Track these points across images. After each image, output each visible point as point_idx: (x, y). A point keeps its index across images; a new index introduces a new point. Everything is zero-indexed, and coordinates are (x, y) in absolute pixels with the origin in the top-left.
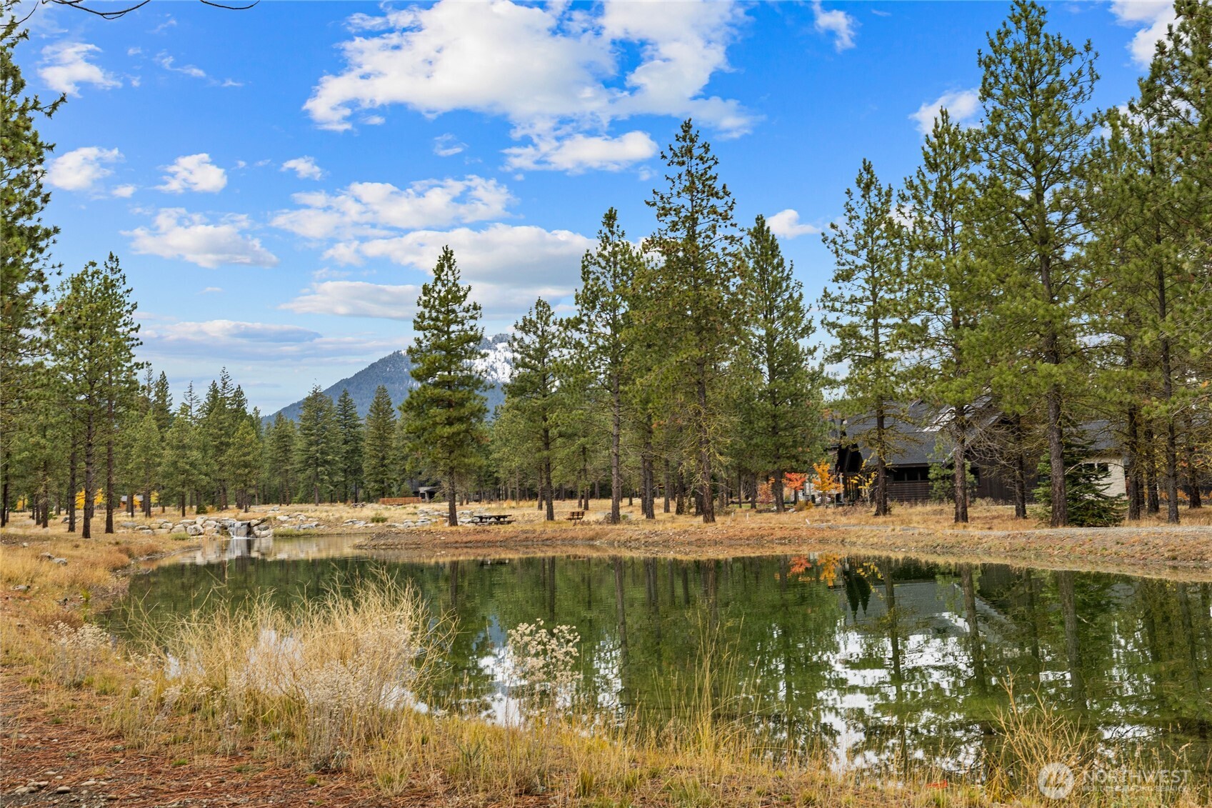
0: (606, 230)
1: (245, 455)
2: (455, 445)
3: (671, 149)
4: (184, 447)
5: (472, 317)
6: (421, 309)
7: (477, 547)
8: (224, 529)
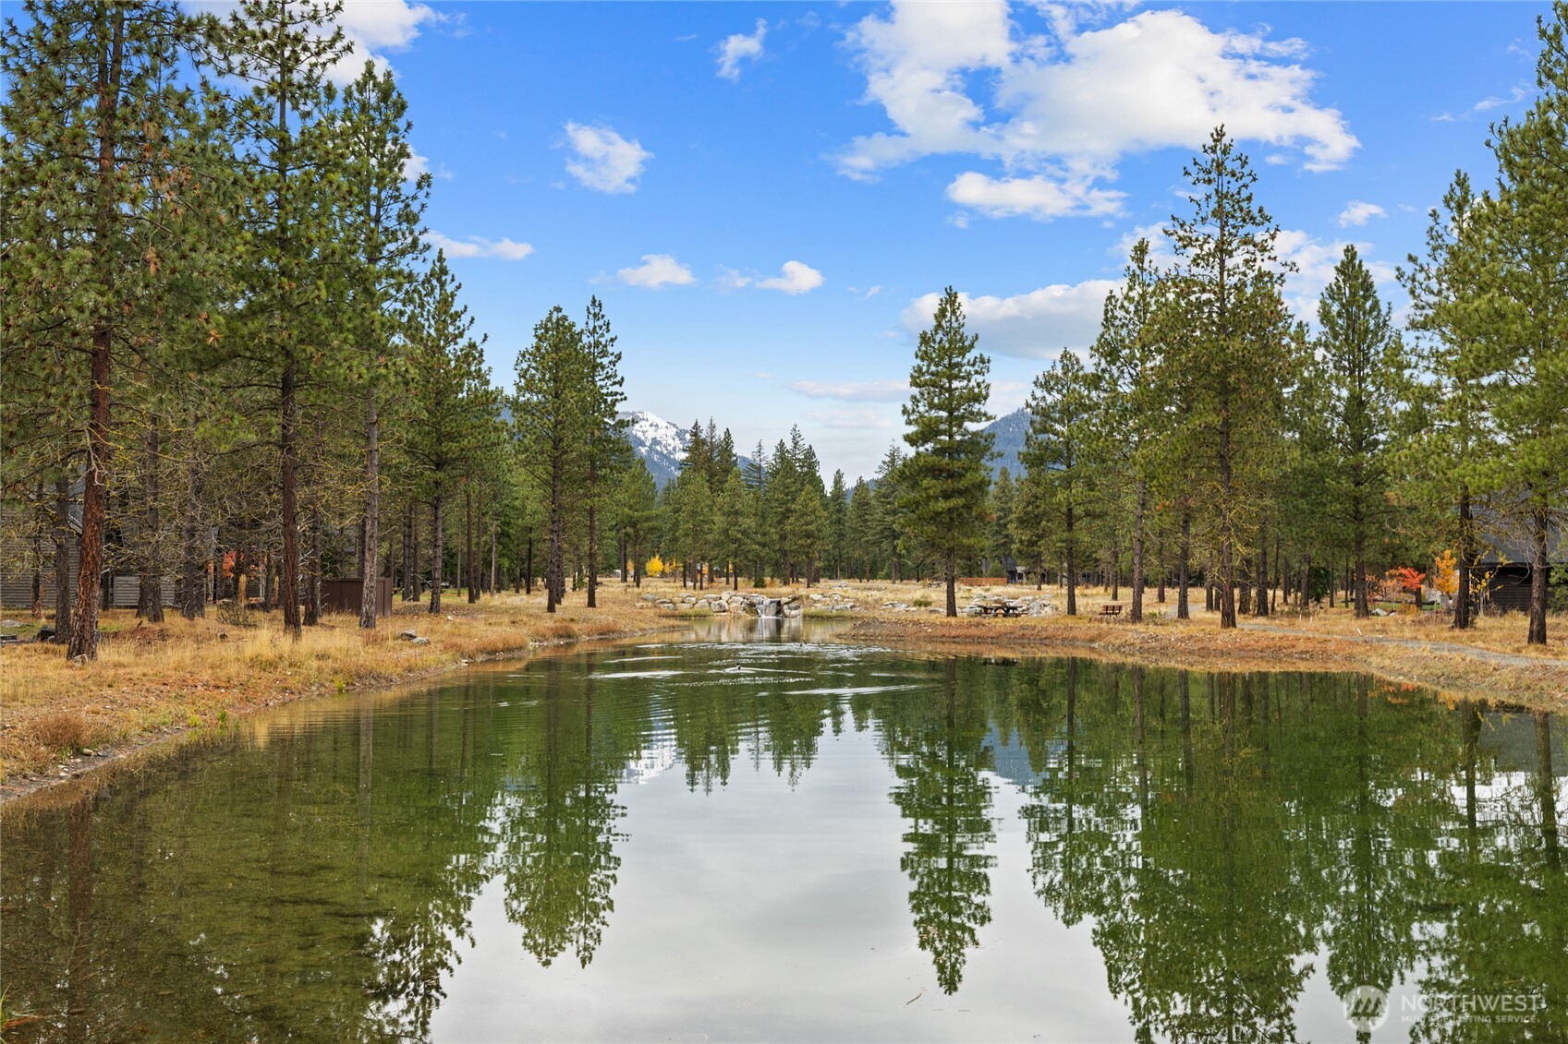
0: (1134, 266)
1: (807, 524)
2: (953, 520)
3: (1196, 163)
4: (736, 513)
5: (976, 372)
6: (919, 361)
7: (966, 643)
8: (752, 607)
